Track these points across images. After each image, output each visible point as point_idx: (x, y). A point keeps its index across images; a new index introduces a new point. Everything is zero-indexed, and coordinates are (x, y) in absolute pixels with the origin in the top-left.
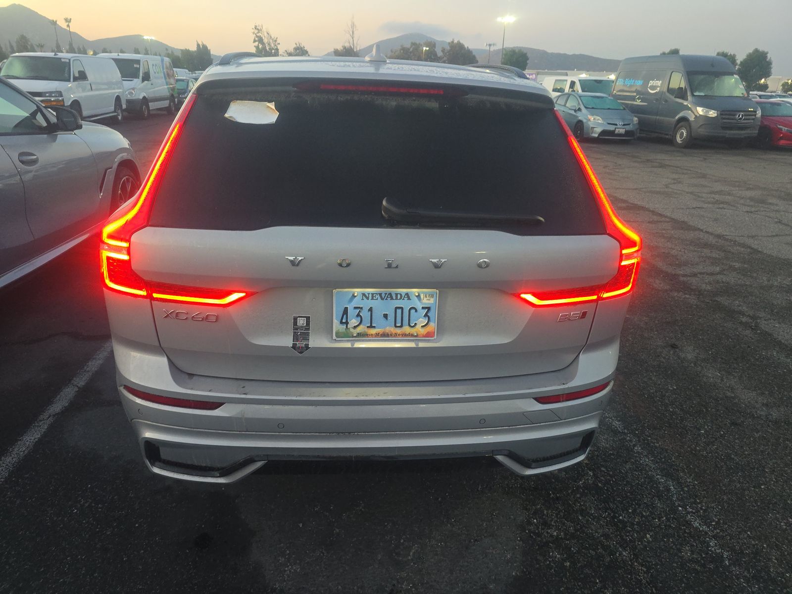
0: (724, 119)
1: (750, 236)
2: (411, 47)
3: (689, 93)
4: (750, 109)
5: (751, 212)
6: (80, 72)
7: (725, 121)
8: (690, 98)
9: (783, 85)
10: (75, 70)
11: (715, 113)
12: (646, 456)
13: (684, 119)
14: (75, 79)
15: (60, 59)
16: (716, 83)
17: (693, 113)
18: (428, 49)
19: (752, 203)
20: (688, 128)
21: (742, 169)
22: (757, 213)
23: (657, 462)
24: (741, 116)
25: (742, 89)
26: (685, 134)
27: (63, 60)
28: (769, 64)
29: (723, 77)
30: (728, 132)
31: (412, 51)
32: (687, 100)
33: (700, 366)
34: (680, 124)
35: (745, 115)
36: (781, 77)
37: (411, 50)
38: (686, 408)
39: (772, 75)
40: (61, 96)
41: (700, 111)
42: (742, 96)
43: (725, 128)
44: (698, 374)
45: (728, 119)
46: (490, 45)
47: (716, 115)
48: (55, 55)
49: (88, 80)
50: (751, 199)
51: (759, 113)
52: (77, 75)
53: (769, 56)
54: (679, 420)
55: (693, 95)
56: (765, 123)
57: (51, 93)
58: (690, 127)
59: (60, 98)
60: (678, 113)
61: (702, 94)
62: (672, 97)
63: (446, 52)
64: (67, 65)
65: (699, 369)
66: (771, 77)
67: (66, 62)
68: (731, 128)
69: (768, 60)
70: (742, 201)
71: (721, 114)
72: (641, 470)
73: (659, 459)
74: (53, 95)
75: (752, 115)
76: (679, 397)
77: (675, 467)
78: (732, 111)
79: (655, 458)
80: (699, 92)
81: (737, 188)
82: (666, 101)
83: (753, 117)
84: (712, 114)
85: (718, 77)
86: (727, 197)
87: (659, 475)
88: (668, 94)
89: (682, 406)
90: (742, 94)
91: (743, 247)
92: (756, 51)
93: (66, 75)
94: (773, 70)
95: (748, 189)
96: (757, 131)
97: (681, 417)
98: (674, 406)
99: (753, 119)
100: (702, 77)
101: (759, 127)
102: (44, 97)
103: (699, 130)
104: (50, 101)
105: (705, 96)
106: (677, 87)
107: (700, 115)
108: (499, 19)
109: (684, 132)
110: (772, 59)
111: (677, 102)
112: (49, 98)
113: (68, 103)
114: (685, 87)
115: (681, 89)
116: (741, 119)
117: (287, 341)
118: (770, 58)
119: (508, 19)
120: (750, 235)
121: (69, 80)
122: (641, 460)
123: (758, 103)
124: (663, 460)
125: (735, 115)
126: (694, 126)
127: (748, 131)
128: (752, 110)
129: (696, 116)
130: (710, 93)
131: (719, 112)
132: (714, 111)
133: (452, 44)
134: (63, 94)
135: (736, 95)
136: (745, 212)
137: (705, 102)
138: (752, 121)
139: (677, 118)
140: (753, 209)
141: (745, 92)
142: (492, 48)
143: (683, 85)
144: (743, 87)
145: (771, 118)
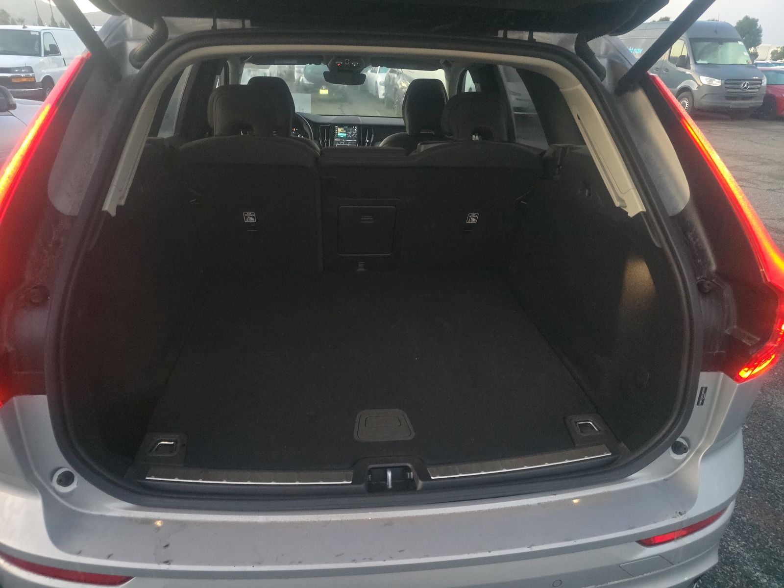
0: (728, 88)
1: (781, 219)
3: (691, 62)
4: (754, 78)
5: (774, 190)
6: (51, 46)
7: (729, 90)
8: (692, 66)
9: (773, 53)
10: (45, 44)
11: (718, 82)
12: (734, 538)
13: (686, 89)
14: (47, 54)
15: (29, 32)
16: (720, 51)
17: (696, 82)
19: (771, 180)
20: (691, 98)
21: (752, 141)
22: (780, 191)
23: (751, 549)
24: (746, 85)
25: (747, 56)
26: (687, 105)
27: (32, 33)
28: (759, 31)
29: (727, 43)
30: (733, 102)
32: (689, 68)
33: (769, 393)
34: (682, 94)
35: (751, 84)
36: (770, 45)
38: (767, 457)
39: (762, 43)
40: (32, 72)
41: (704, 80)
42: (746, 63)
43: (730, 98)
44: (769, 406)
45: (734, 88)
47: (720, 84)
48: (24, 27)
49: (61, 55)
50: (770, 175)
51: (765, 82)
52: (48, 49)
53: (759, 23)
54: (763, 478)
55: (696, 63)
56: (770, 93)
57: (20, 69)
58: (693, 97)
59: (31, 74)
60: (680, 83)
61: (705, 62)
62: (673, 66)
64: (37, 38)
65: (769, 398)
66: (761, 45)
67: (35, 35)
68: (735, 98)
69: (758, 28)
70: (761, 178)
71: (725, 83)
72: (733, 563)
73: (751, 543)
74: (23, 71)
75: (758, 84)
76: (754, 441)
77: (776, 557)
78: (737, 80)
79: (746, 541)
80: (703, 60)
81: (752, 163)
82: (667, 70)
83: (759, 86)
84: (717, 83)
85: (722, 44)
86: (743, 173)
87: (759, 571)
88: (669, 63)
89: (761, 455)
90: (747, 61)
91: (776, 232)
92: (747, 18)
93: (37, 49)
94: (763, 38)
95: (763, 164)
96: (762, 101)
97: (764, 472)
98: (751, 455)
99: (759, 88)
100: (706, 44)
101: (764, 96)
102: (14, 73)
103: (702, 100)
104: (20, 77)
105: (708, 64)
106: (678, 55)
107: (703, 85)
109: (686, 103)
110: (762, 27)
111: (679, 71)
112: (19, 74)
113: (39, 79)
114: (688, 54)
115: (682, 57)
116: (746, 88)
118: (760, 25)
120: (780, 217)
121: (39, 55)
122: (729, 545)
123: (764, 71)
124: (758, 544)
125: (740, 84)
126: (697, 96)
127: (753, 101)
128: (757, 78)
129: (699, 85)
130: (713, 61)
131: (723, 81)
132: (718, 80)
134: (34, 70)
135: (740, 63)
136: (767, 190)
137: (709, 70)
138: (757, 90)
139: (678, 88)
140: (775, 187)
141: (749, 60)
143: (685, 53)
144: (748, 55)
145: (776, 86)
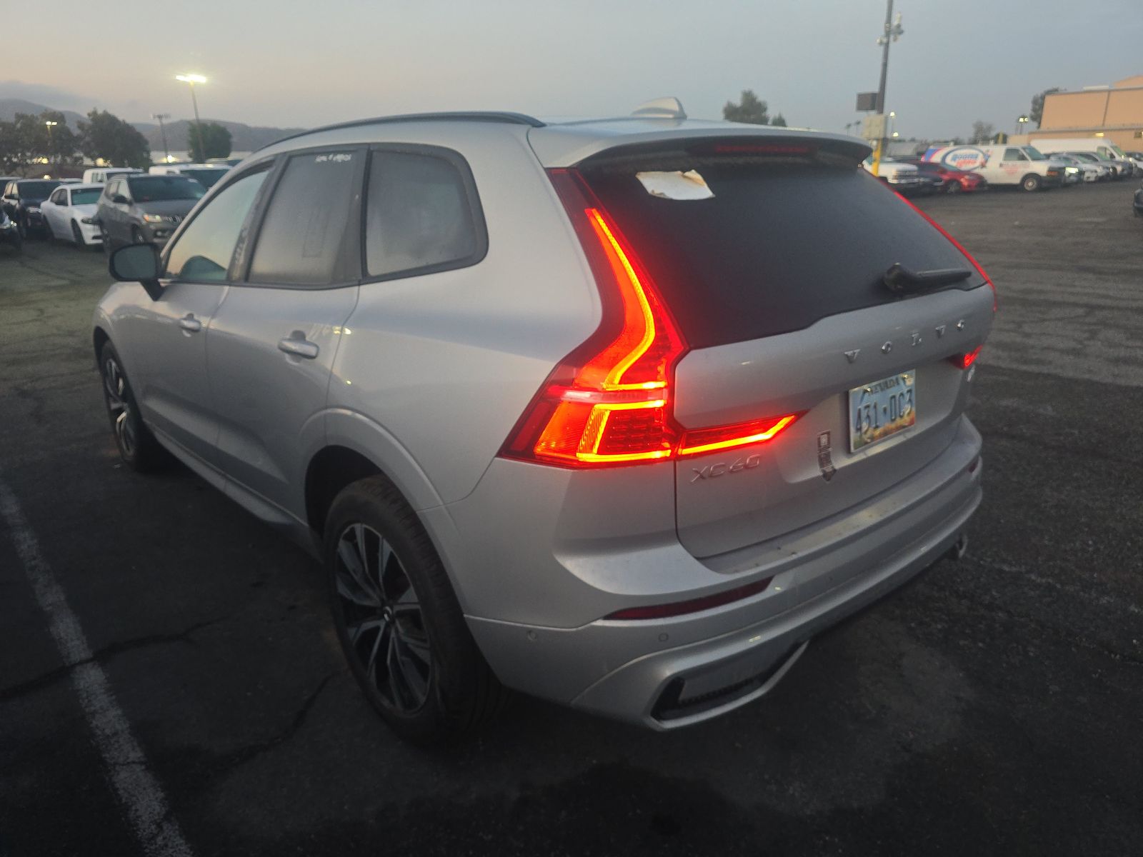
2: (16, 122)
18: (55, 124)
31: (21, 127)
37: (19, 125)
46: (160, 117)
63: (86, 128)
108: (180, 78)
117: (816, 472)
119: (195, 79)
133: (94, 115)
142: (165, 121)
